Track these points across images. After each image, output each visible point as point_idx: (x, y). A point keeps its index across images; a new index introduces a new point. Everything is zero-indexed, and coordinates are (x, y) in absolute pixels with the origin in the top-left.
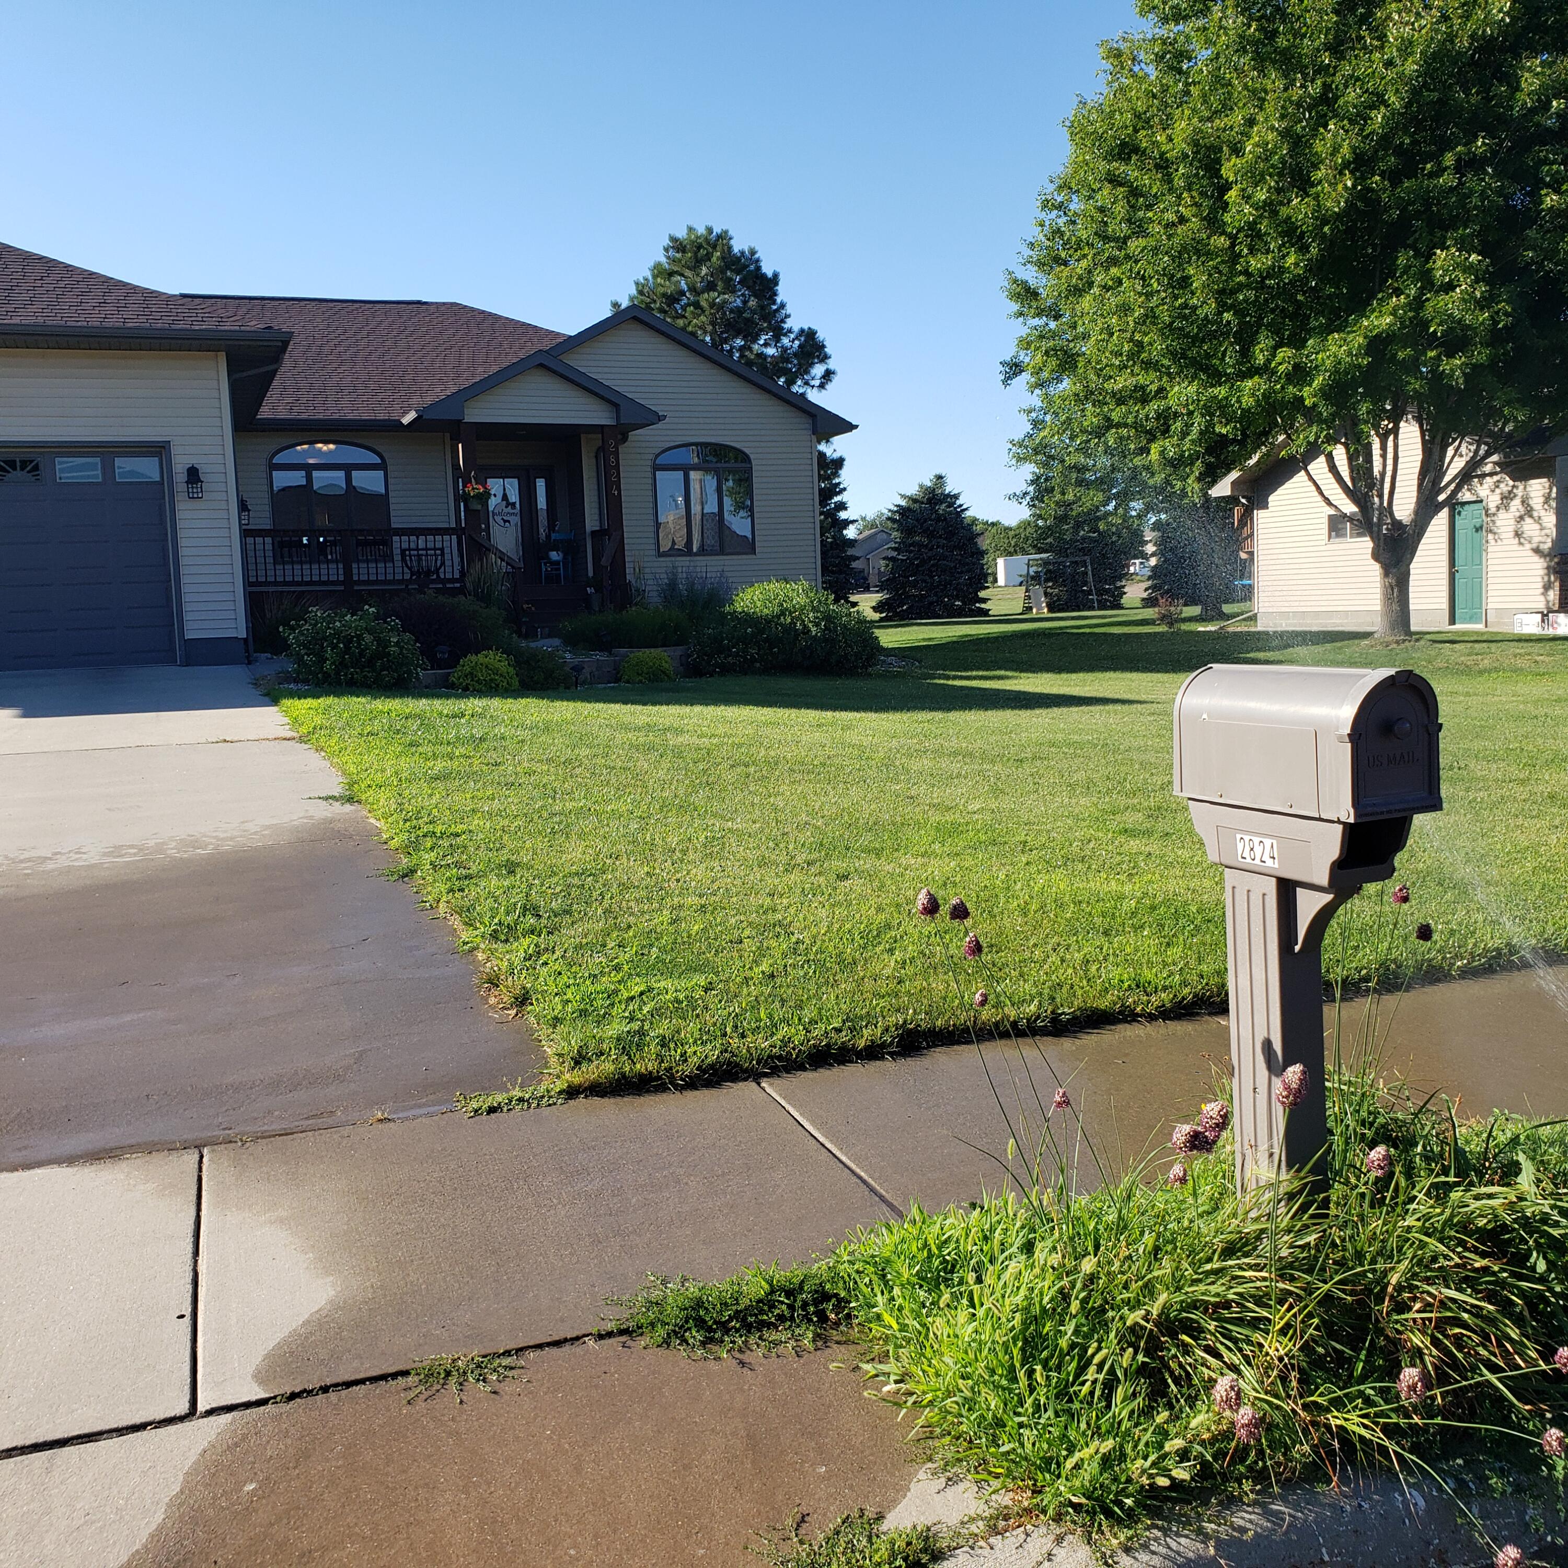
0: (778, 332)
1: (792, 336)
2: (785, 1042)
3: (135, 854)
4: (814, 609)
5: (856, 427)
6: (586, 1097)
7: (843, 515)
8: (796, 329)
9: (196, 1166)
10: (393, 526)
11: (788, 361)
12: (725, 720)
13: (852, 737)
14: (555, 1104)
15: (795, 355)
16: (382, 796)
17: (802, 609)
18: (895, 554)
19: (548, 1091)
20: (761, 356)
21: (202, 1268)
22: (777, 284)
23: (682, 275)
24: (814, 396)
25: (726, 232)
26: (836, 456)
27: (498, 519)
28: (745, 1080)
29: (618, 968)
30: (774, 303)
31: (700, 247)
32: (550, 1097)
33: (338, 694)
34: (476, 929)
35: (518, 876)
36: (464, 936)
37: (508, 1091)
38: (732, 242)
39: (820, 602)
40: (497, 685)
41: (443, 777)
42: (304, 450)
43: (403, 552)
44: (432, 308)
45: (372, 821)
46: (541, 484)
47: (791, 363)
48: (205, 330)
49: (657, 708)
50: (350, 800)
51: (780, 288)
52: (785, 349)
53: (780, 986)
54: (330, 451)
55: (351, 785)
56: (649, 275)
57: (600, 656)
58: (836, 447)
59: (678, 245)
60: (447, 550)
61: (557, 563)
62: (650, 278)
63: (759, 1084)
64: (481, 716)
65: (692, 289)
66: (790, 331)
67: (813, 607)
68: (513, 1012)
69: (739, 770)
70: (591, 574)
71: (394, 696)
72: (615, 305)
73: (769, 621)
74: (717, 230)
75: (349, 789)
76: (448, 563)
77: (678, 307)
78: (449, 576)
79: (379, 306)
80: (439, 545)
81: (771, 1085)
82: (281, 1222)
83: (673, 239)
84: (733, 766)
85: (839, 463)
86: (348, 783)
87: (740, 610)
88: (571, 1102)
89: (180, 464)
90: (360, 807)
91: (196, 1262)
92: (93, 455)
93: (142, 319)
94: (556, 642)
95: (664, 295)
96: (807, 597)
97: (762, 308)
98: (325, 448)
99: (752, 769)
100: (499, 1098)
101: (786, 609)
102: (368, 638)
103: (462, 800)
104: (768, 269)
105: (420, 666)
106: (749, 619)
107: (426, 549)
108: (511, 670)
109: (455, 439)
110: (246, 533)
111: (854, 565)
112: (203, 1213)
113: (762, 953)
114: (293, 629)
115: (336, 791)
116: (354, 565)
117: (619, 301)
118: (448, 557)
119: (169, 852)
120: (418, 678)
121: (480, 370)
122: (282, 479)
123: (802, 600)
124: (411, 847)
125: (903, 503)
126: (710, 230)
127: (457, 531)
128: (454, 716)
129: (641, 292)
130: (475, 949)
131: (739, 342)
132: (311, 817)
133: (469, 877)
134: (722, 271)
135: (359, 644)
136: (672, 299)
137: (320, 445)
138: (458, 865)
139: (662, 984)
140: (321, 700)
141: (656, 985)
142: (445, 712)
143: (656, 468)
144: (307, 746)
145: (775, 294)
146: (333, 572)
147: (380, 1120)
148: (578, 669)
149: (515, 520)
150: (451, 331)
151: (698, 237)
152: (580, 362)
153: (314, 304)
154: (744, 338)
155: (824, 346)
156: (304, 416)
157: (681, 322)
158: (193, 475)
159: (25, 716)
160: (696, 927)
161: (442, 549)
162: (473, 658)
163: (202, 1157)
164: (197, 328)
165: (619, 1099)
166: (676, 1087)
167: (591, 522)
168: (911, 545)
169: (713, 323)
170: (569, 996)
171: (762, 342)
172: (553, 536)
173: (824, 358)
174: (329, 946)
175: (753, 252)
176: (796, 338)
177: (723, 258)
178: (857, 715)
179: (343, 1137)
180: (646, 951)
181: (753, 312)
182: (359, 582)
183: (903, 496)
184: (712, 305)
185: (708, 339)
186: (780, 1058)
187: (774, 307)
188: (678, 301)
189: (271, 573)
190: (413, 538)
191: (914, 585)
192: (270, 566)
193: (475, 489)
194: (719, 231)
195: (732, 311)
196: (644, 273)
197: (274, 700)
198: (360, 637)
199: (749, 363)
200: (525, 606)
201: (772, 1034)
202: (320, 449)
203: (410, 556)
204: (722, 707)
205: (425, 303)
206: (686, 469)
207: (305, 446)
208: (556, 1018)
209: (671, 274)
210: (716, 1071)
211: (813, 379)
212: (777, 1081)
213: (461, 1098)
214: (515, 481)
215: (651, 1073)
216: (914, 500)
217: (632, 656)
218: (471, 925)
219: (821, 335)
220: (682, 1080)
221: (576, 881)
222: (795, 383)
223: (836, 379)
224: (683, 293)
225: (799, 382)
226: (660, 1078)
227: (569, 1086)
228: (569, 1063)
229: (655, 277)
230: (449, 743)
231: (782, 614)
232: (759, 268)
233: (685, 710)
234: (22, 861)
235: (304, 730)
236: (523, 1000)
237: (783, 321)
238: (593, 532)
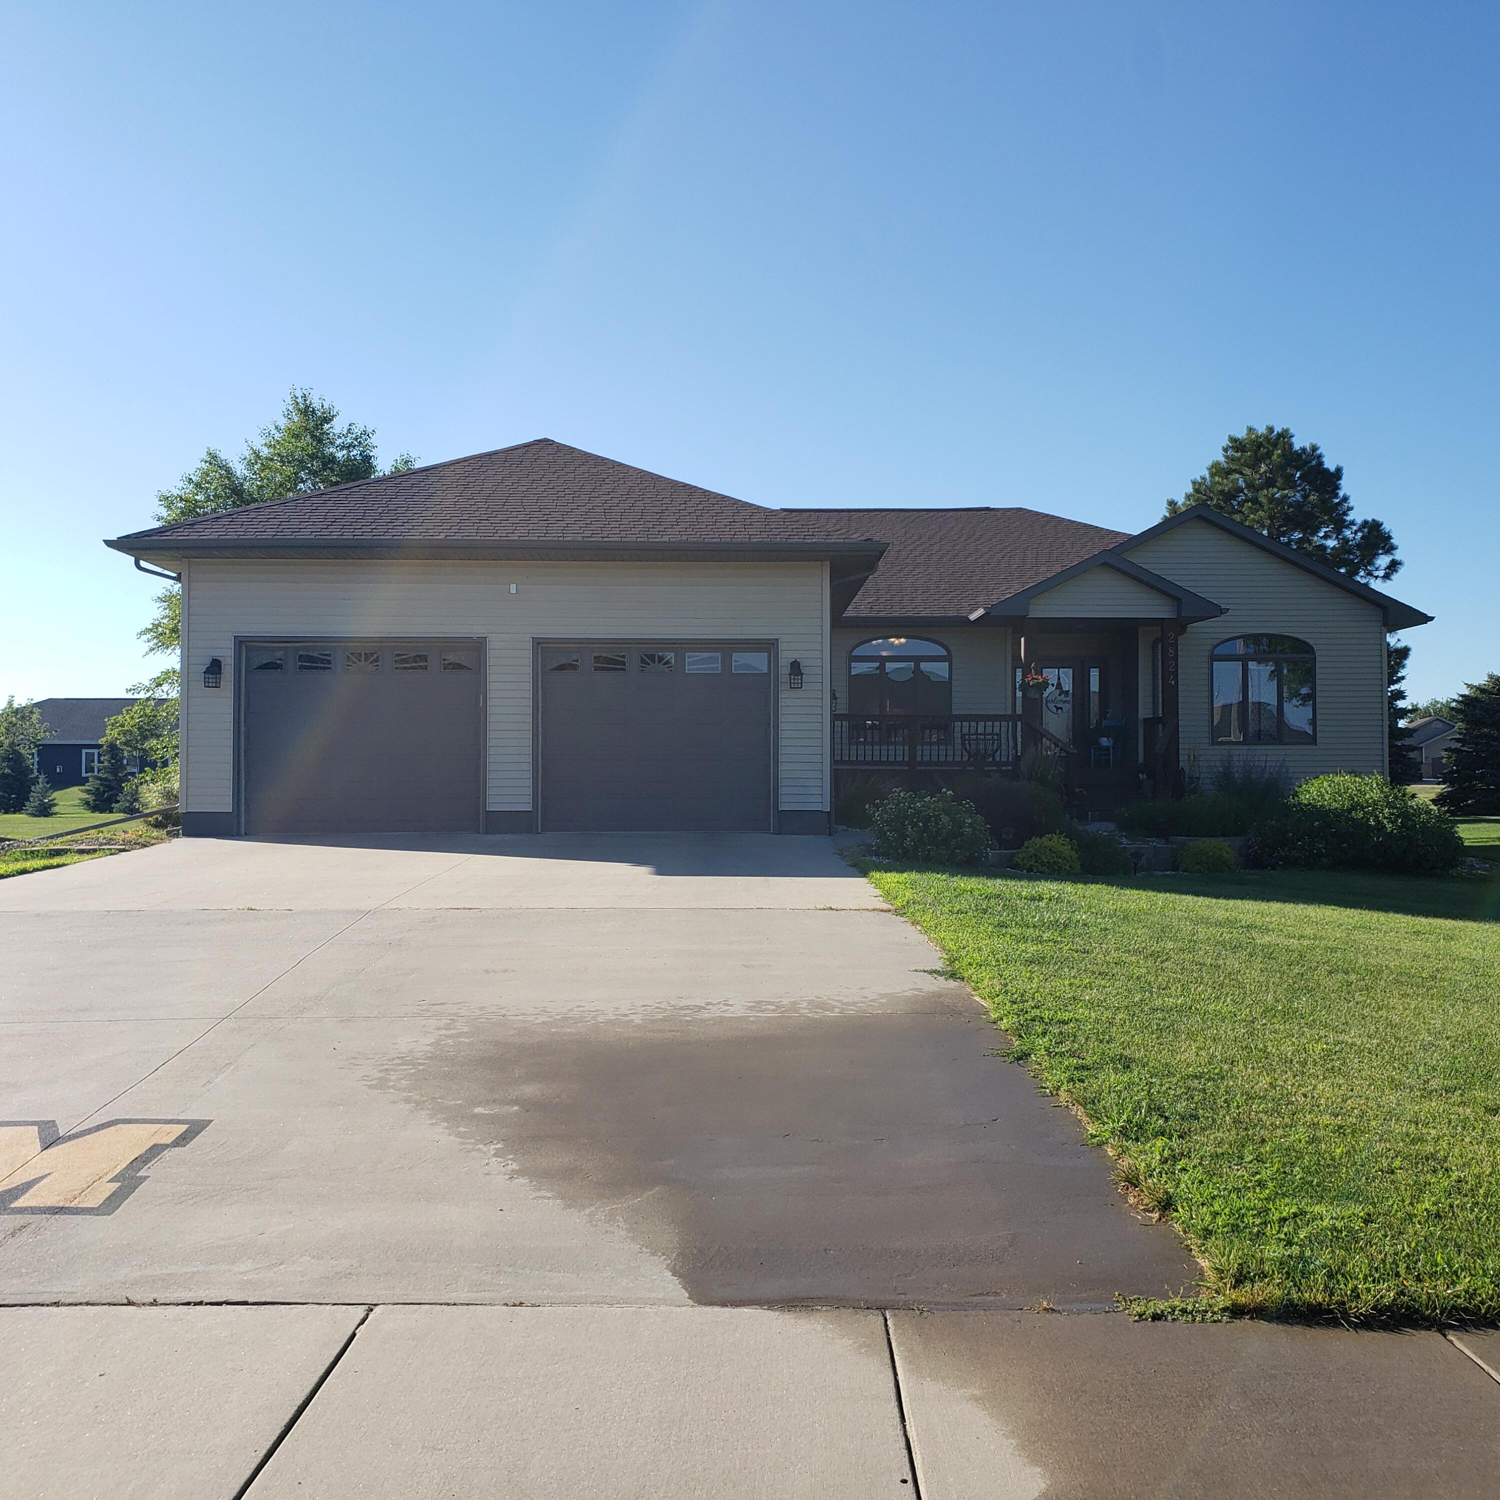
0: (1340, 524)
1: (1355, 528)
2: (1471, 1295)
3: (773, 1011)
4: (1390, 805)
5: (1432, 619)
6: (1252, 1318)
7: (1401, 704)
8: (1359, 521)
9: (884, 1328)
10: (954, 713)
11: (1350, 552)
12: (1308, 920)
13: (1461, 948)
14: (1220, 1321)
15: (1358, 546)
16: (984, 974)
17: (1375, 803)
18: (1459, 745)
19: (1210, 1306)
20: (1323, 548)
21: (912, 1435)
22: (1340, 478)
23: (1241, 473)
24: (1377, 585)
25: (1287, 430)
26: (1400, 645)
27: (1051, 706)
28: (1428, 1328)
29: (1261, 1184)
30: (1336, 496)
31: (1260, 445)
32: (1214, 1313)
33: (920, 870)
34: (1104, 1124)
35: (1136, 1073)
36: (1092, 1130)
37: (1167, 1298)
38: (1293, 440)
39: (1396, 798)
40: (1060, 868)
41: (1038, 961)
42: (878, 644)
43: (963, 736)
44: (999, 514)
45: (977, 999)
46: (1095, 674)
47: (1353, 554)
48: (815, 543)
49: (1231, 903)
50: (953, 976)
51: (1342, 482)
52: (1346, 540)
53: (1450, 1228)
54: (901, 645)
55: (952, 961)
56: (1207, 474)
57: (1156, 843)
58: (1398, 638)
59: (1237, 445)
60: (1003, 735)
61: (1108, 749)
62: (1207, 476)
63: (1445, 1336)
64: (1059, 900)
65: (1250, 486)
66: (1353, 523)
67: (1388, 803)
68: (1156, 1215)
69: (1340, 976)
70: (1141, 759)
71: (970, 875)
72: (1172, 503)
73: (1338, 814)
74: (1278, 429)
75: (950, 965)
76: (1004, 747)
77: (1235, 503)
78: (1004, 759)
79: (951, 513)
80: (996, 730)
81: (1460, 1339)
82: (976, 1400)
83: (1233, 440)
84: (1330, 972)
85: (1404, 653)
86: (949, 960)
87: (1306, 802)
88: (1237, 1321)
89: (786, 657)
90: (963, 984)
91: (904, 1427)
92: (715, 650)
93: (764, 535)
94: (1111, 826)
95: (1222, 492)
96: (1382, 792)
97: (1323, 501)
98: (897, 642)
99: (1353, 977)
100: (1161, 1306)
101: (1358, 804)
102: (945, 819)
103: (1062, 985)
104: (1330, 464)
105: (990, 846)
106: (1315, 812)
107: (985, 734)
108: (1073, 853)
109: (1018, 633)
110: (835, 717)
111: (1411, 755)
112: (900, 1378)
113: (1420, 1189)
114: (877, 807)
115: (939, 966)
116: (919, 747)
117: (1176, 499)
118: (1004, 741)
119: (802, 1011)
120: (987, 858)
121: (1043, 569)
122: (859, 668)
123: (1375, 794)
124: (1021, 1031)
125: (1466, 692)
126: (1271, 430)
127: (1013, 718)
128: (1033, 899)
129: (1197, 491)
130: (1106, 1143)
131: (1297, 535)
132: (920, 990)
133: (1084, 1068)
134: (1282, 467)
135: (937, 824)
136: (1229, 496)
137: (892, 640)
138: (1073, 1054)
139: (1317, 1209)
140: (905, 875)
141: (1309, 1209)
142: (1024, 894)
143: (1214, 658)
144: (902, 919)
145: (1338, 487)
146: (900, 753)
147: (1045, 1309)
148: (1137, 855)
149: (1067, 707)
150: (1016, 534)
151: (1257, 437)
152: (1143, 559)
153: (893, 514)
154: (1304, 531)
155: (1390, 538)
156: (882, 614)
157: (1237, 517)
158: (796, 668)
159: (659, 873)
160: (1338, 1151)
161: (999, 735)
162: (1038, 840)
163: (886, 1320)
164: (809, 541)
165: (1287, 1327)
166: (1349, 1323)
167: (1144, 711)
168: (1477, 737)
169: (1271, 518)
170: (1216, 1207)
171: (1321, 534)
172: (1104, 723)
173: (1390, 549)
174: (962, 1123)
175: (1314, 448)
176: (1359, 530)
177: (1283, 455)
178: (1459, 924)
179: (1014, 1321)
180: (1287, 1169)
181: (1314, 506)
182: (922, 763)
183: (1468, 686)
184: (1271, 500)
185: (1265, 532)
186: (1466, 1310)
187: (1336, 501)
188: (1234, 497)
189: (846, 752)
190: (973, 724)
191: (1481, 778)
192: (845, 747)
193: (1034, 679)
194: (1280, 430)
195: (1290, 505)
196: (1201, 472)
197: (864, 873)
198: (938, 818)
199: (1309, 554)
200: (1077, 790)
201: (1453, 1283)
202: (893, 643)
203: (969, 740)
204: (1302, 906)
205: (993, 509)
206: (1244, 660)
207: (880, 641)
208: (1206, 1229)
209: (1228, 472)
210: (1393, 1312)
211: (1377, 569)
212: (1466, 1336)
213: (1121, 1299)
214: (1071, 670)
215: (1320, 1304)
216: (1480, 689)
217: (1191, 844)
218: (1098, 1119)
219: (1387, 527)
220: (1356, 1317)
221: (1195, 1083)
222: (1357, 574)
223: (1402, 571)
224: (1241, 490)
225: (1362, 573)
226: (1330, 1311)
227: (1233, 1305)
228: (1230, 1281)
229: (1212, 475)
230: (1034, 926)
231: (1353, 808)
232: (1321, 464)
233: (1263, 906)
234: (682, 1008)
235: (898, 903)
236: (1167, 1205)
237: (1345, 514)
238: (1145, 720)
